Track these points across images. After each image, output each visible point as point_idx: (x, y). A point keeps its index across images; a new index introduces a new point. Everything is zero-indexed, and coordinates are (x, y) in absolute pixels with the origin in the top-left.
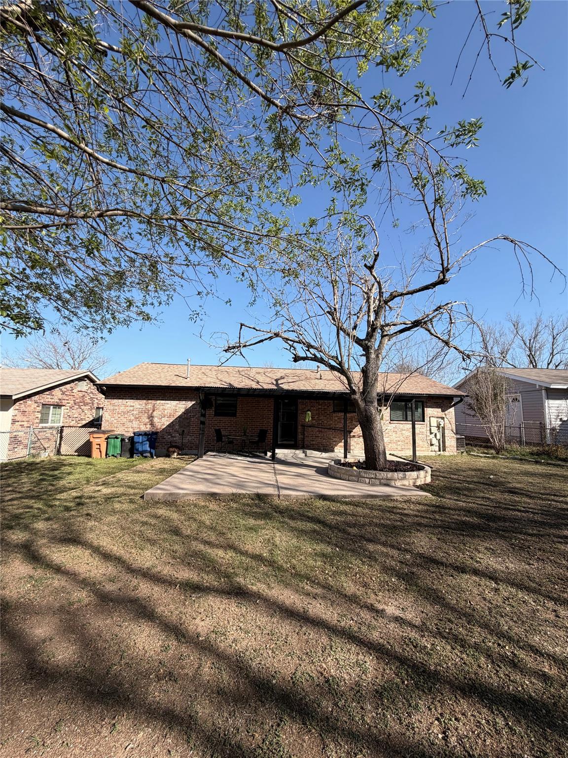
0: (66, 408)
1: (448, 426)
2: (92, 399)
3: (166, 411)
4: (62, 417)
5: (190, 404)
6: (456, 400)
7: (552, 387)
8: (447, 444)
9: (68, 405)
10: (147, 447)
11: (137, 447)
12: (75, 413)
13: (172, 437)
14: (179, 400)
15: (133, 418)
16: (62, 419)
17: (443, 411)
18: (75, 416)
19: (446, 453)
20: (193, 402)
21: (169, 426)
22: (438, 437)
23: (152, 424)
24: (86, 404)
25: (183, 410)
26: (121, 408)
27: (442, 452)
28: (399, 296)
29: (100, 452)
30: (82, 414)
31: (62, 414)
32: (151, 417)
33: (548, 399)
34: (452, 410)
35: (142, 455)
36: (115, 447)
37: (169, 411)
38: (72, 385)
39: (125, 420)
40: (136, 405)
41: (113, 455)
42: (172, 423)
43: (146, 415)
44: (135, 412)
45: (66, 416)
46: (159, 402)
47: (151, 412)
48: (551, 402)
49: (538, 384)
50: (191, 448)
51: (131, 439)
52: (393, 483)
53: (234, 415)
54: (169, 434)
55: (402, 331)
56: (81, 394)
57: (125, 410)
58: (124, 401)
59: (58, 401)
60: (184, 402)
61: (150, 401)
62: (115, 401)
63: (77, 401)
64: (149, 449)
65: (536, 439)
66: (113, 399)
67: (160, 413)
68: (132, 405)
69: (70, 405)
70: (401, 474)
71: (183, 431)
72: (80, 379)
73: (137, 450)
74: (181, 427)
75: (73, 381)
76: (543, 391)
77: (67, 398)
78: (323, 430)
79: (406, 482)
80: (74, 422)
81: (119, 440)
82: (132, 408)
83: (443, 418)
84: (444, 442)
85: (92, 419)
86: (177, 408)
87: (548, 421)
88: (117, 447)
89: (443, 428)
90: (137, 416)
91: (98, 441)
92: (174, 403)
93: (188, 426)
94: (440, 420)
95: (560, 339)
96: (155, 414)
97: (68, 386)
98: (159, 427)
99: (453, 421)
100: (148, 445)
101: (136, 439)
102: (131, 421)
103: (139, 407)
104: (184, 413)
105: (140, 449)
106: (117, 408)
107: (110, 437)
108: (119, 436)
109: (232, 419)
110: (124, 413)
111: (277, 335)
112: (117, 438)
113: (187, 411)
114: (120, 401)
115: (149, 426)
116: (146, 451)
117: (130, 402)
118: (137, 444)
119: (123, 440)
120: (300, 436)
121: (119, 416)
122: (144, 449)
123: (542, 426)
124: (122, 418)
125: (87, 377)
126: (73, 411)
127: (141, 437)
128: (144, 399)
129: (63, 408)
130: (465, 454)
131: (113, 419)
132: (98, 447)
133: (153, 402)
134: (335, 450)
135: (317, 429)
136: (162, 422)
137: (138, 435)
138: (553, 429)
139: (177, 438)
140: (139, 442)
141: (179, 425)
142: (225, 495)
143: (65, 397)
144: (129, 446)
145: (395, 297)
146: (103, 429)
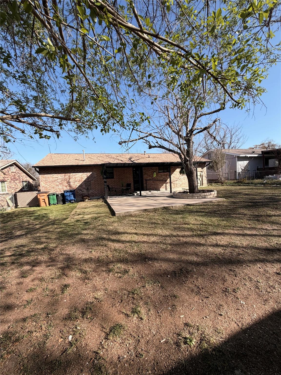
0: (8, 182)
1: (204, 175)
2: (19, 176)
3: (77, 179)
4: (6, 188)
5: (89, 174)
6: (207, 164)
7: (240, 156)
8: (204, 183)
9: (8, 180)
10: (72, 198)
11: (67, 198)
12: (13, 185)
13: (82, 191)
14: (83, 172)
15: (58, 184)
16: (7, 189)
17: (202, 169)
18: (13, 187)
19: (203, 186)
20: (91, 173)
21: (80, 186)
22: (200, 180)
23: (70, 186)
24: (17, 180)
25: (86, 177)
26: (50, 179)
27: (202, 186)
28: (204, 115)
29: (45, 203)
30: (16, 185)
31: (6, 186)
32: (69, 182)
33: (238, 161)
34: (205, 168)
35: (70, 202)
36: (53, 199)
37: (79, 179)
38: (8, 168)
39: (54, 185)
40: (60, 177)
41: (54, 204)
42: (81, 184)
43: (66, 181)
44: (59, 181)
45: (9, 187)
46: (71, 174)
47: (68, 180)
48: (239, 162)
49: (235, 155)
50: (93, 196)
51: (63, 195)
52: (207, 197)
53: (113, 178)
54: (81, 190)
55: (199, 132)
56: (13, 174)
57: (53, 180)
58: (51, 175)
59: (3, 178)
60: (86, 173)
61: (67, 174)
62: (46, 175)
63: (12, 178)
64: (74, 199)
65: (233, 178)
66: (45, 174)
67: (73, 180)
68: (57, 177)
69: (9, 180)
70: (209, 193)
71: (88, 188)
72: (11, 165)
73: (67, 200)
74: (86, 186)
75: (8, 167)
76: (237, 158)
77: (7, 177)
78: (155, 181)
79: (211, 196)
80: (13, 190)
81: (55, 196)
82: (57, 179)
83: (202, 172)
84: (202, 182)
85: (21, 188)
86: (83, 176)
87: (237, 170)
88: (55, 200)
89: (202, 176)
90: (61, 183)
91: (43, 197)
92: (80, 174)
93: (90, 185)
94: (201, 172)
95: (234, 136)
96: (70, 180)
97: (6, 169)
98: (74, 187)
99: (206, 173)
100: (73, 197)
101: (66, 194)
102: (57, 185)
103: (61, 177)
104: (87, 179)
105: (69, 199)
106: (47, 179)
107: (50, 194)
108: (55, 194)
109: (112, 179)
110: (53, 182)
111: (150, 135)
112: (54, 195)
113: (88, 178)
114: (49, 175)
115: (68, 187)
116: (72, 200)
117: (55, 175)
118: (67, 197)
119: (57, 195)
120: (145, 185)
121: (50, 183)
122: (71, 199)
123: (236, 172)
124: (52, 184)
125: (15, 164)
126: (12, 184)
127: (68, 193)
128: (63, 173)
129: (6, 182)
130: (210, 186)
131: (47, 185)
132: (43, 200)
133: (68, 174)
134: (161, 190)
135: (152, 181)
136: (76, 185)
137: (67, 192)
138: (239, 173)
139: (85, 192)
140: (67, 196)
141: (85, 185)
142: (151, 209)
143: (6, 176)
144: (61, 198)
145: (202, 115)
146: (41, 191)
